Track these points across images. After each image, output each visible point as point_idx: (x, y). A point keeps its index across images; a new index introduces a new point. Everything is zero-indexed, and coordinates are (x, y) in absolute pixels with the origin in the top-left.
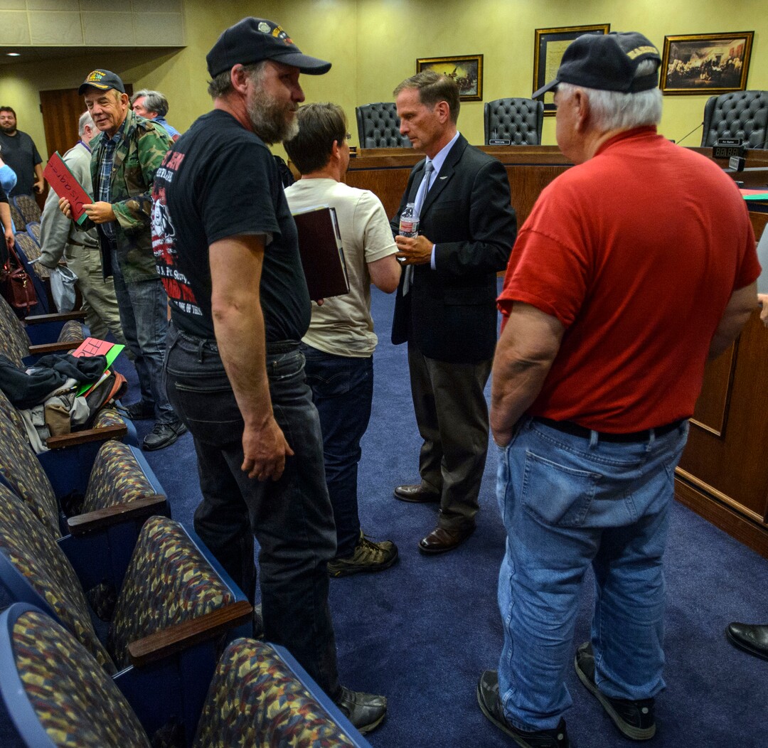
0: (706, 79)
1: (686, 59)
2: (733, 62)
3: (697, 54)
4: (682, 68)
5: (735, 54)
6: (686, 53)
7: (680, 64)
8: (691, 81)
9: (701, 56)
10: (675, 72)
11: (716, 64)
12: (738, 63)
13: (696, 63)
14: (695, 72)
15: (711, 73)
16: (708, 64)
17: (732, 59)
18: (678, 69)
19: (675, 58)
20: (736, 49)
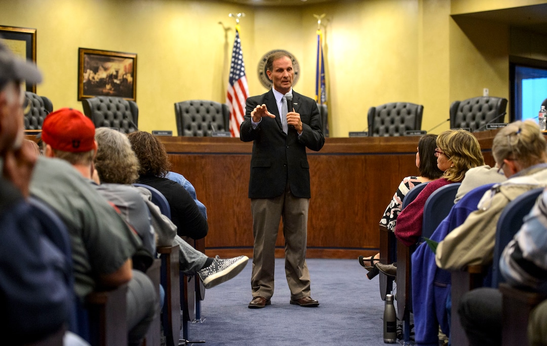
0: (110, 89)
1: (96, 71)
2: (127, 77)
3: (103, 67)
4: (93, 78)
5: (127, 71)
6: (95, 65)
7: (92, 75)
8: (100, 90)
9: (106, 69)
10: (89, 81)
11: (116, 77)
12: (130, 79)
13: (103, 75)
14: (102, 83)
15: (114, 85)
16: (111, 77)
17: (126, 74)
18: (91, 78)
19: (88, 68)
20: (127, 67)
